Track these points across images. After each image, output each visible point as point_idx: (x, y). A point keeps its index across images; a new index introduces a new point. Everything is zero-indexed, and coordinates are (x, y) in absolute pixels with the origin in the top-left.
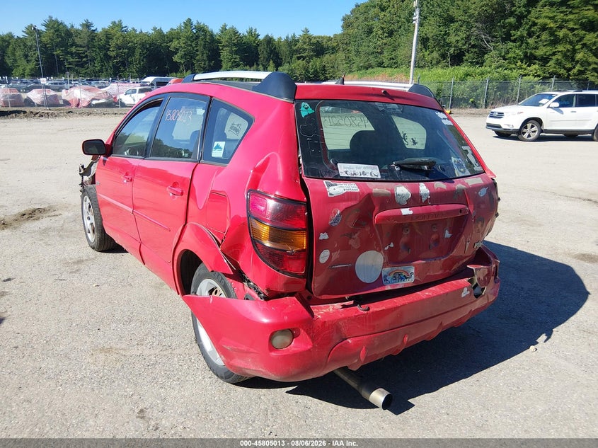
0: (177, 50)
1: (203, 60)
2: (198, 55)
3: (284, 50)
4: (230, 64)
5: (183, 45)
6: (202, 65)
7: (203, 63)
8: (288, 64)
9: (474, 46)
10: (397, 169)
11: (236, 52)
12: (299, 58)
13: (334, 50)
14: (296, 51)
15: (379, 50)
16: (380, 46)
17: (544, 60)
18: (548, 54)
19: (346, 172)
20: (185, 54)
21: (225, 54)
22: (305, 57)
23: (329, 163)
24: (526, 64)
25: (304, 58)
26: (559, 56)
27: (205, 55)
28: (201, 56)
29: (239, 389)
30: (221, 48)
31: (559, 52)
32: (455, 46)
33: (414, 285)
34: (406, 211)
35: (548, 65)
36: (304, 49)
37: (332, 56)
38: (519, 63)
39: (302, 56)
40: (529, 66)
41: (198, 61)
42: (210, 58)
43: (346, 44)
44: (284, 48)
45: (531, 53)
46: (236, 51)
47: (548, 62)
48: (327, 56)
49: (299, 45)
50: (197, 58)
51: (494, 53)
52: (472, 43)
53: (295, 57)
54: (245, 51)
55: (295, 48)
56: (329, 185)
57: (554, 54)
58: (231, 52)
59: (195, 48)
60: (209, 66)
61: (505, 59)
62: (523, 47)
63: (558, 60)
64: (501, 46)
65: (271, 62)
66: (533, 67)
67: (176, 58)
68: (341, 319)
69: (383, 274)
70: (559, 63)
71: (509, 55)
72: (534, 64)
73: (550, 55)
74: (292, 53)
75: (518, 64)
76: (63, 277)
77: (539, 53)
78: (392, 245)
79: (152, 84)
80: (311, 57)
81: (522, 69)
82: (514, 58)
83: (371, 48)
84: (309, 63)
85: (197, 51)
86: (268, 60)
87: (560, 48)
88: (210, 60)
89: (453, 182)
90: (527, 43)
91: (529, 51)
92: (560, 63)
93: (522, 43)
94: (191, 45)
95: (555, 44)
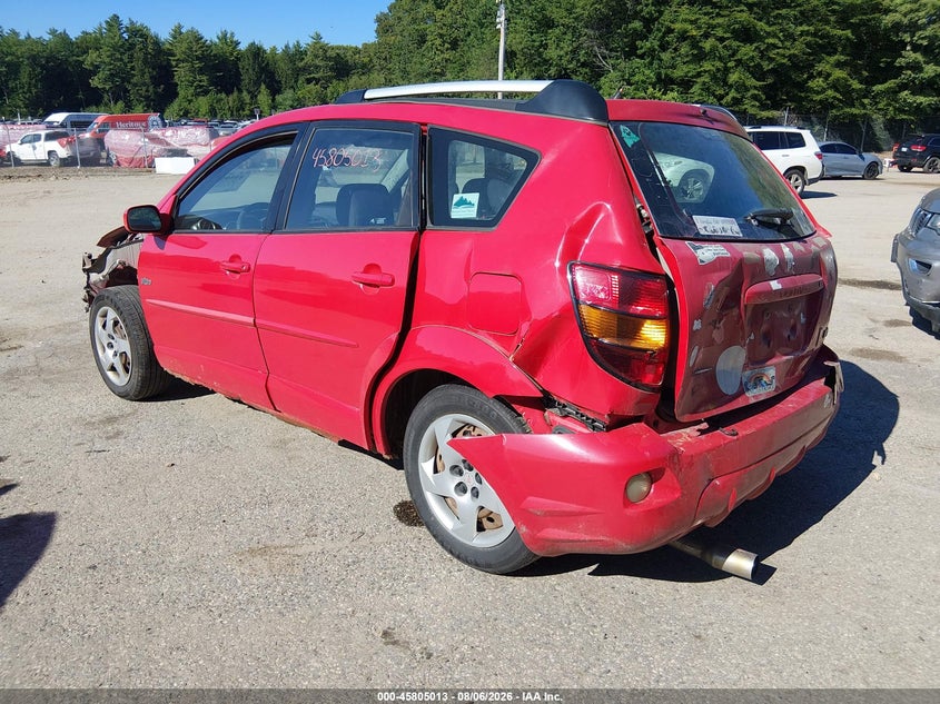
0: (97, 67)
1: (144, 84)
2: (134, 75)
3: (283, 68)
4: (192, 90)
5: (107, 60)
6: (143, 92)
7: (144, 89)
8: (292, 91)
9: (584, 65)
10: (754, 223)
11: (201, 72)
12: (309, 81)
13: (366, 69)
14: (305, 69)
15: (438, 70)
16: (439, 64)
17: (685, 84)
18: (690, 75)
19: (705, 228)
20: (111, 74)
21: (182, 74)
22: (319, 80)
23: (682, 215)
24: (660, 90)
25: (317, 81)
26: (706, 78)
27: (147, 76)
28: (141, 77)
29: (516, 580)
30: (174, 63)
31: (705, 71)
32: (556, 65)
33: (776, 394)
34: (775, 285)
35: (691, 91)
36: (317, 67)
37: (363, 77)
38: (651, 90)
39: (314, 78)
40: (665, 93)
41: (135, 85)
42: (156, 81)
43: (385, 59)
44: (282, 65)
45: (666, 74)
46: (201, 69)
47: (692, 86)
48: (355, 78)
49: (308, 59)
50: (134, 80)
51: (613, 74)
52: (582, 60)
53: (301, 79)
54: (216, 68)
55: (301, 64)
56: (696, 248)
57: (699, 75)
58: (192, 70)
59: (129, 65)
60: (156, 93)
61: (629, 84)
62: (655, 65)
63: (704, 83)
64: (623, 64)
65: (263, 86)
66: (671, 95)
67: (95, 82)
68: (709, 451)
69: (744, 380)
70: (706, 89)
71: (636, 78)
72: (672, 90)
73: (693, 77)
74: (298, 72)
75: (649, 92)
76: (98, 446)
77: (678, 73)
78: (752, 337)
79: (62, 125)
80: (329, 80)
81: (655, 98)
82: (644, 82)
83: (425, 67)
84: (326, 88)
85: (133, 68)
86: (257, 84)
87: (707, 66)
88: (156, 85)
89: (806, 242)
90: (661, 60)
91: (663, 71)
92: (708, 89)
93: (653, 59)
94: (121, 60)
95: (700, 61)
